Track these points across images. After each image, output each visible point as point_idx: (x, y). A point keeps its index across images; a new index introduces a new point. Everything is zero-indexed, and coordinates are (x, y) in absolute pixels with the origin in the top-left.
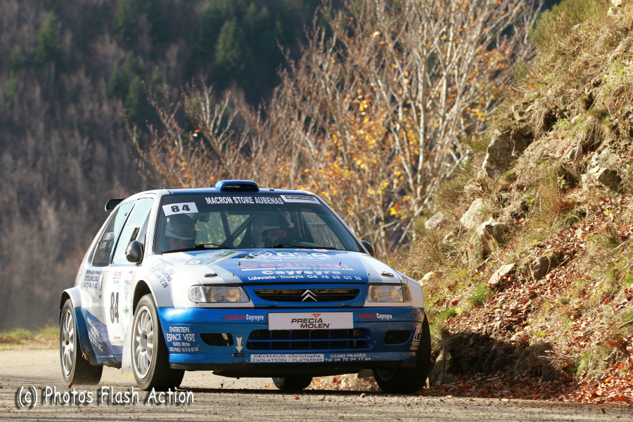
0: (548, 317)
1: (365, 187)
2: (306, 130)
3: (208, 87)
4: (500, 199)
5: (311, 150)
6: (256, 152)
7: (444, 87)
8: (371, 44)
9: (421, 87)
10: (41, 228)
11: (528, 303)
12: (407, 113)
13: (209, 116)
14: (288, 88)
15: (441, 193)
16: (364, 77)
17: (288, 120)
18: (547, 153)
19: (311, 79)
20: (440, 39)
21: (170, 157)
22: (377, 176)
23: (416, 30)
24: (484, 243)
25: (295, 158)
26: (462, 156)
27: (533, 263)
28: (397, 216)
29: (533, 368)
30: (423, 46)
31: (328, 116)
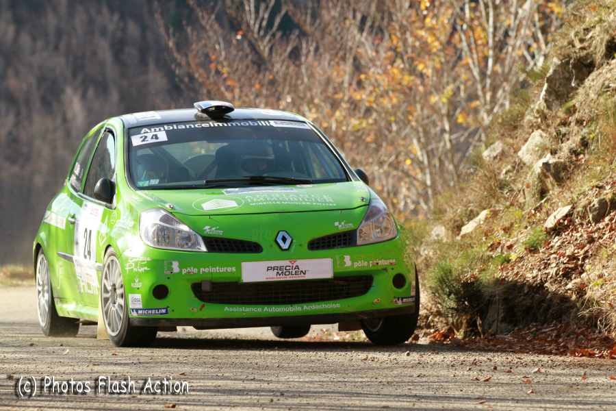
0: (606, 264)
1: (428, 94)
2: (361, 30)
4: (559, 133)
5: (367, 51)
6: (307, 56)
10: (65, 120)
11: (586, 249)
12: (475, 9)
13: (253, 16)
17: (342, 19)
18: (609, 84)
21: (211, 62)
22: (440, 82)
24: (541, 181)
25: (350, 61)
26: (537, 57)
27: (592, 205)
28: (464, 125)
31: (386, 15)
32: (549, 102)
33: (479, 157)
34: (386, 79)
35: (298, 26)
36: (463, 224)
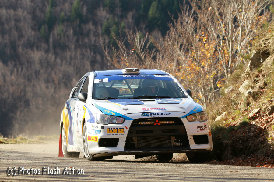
0: (273, 131)
1: (206, 74)
2: (180, 50)
3: (138, 31)
4: (255, 80)
5: (182, 58)
6: (159, 59)
7: (240, 31)
8: (209, 12)
9: (230, 31)
11: (265, 125)
12: (224, 43)
13: (138, 43)
14: (173, 32)
15: (232, 77)
16: (205, 27)
17: (173, 45)
19: (182, 27)
20: (238, 11)
21: (122, 61)
22: (210, 70)
23: (228, 7)
24: (248, 99)
25: (175, 61)
27: (268, 108)
28: (219, 87)
29: (266, 153)
30: (231, 13)
31: (190, 44)
32: (252, 68)
33: (223, 92)
34: (189, 68)
35: (155, 47)
36: (216, 117)
